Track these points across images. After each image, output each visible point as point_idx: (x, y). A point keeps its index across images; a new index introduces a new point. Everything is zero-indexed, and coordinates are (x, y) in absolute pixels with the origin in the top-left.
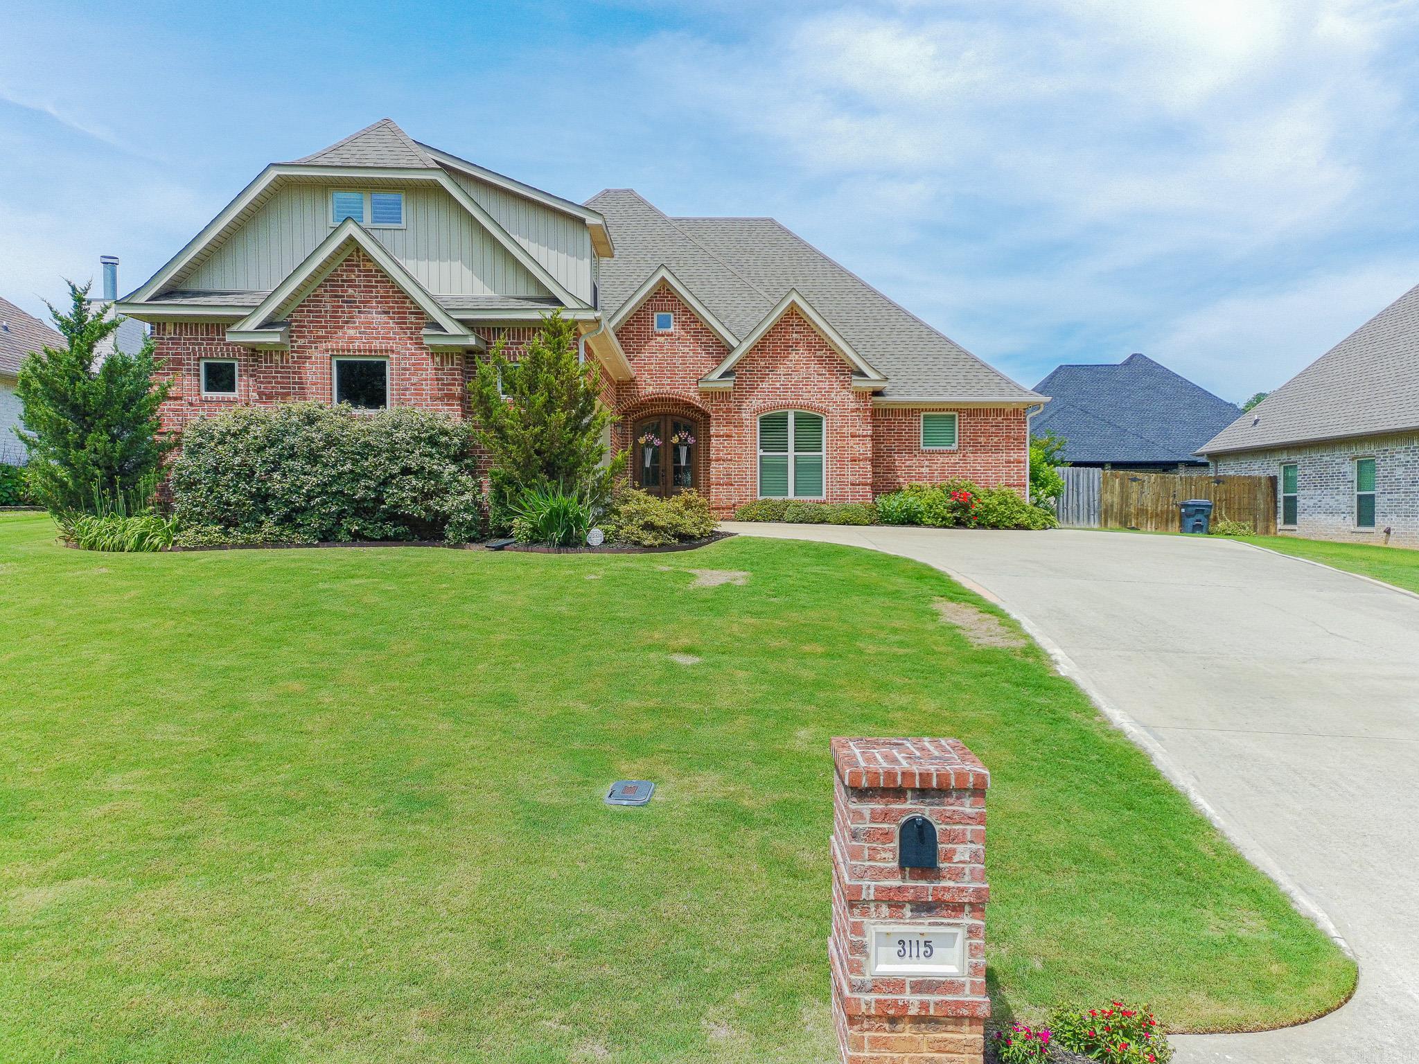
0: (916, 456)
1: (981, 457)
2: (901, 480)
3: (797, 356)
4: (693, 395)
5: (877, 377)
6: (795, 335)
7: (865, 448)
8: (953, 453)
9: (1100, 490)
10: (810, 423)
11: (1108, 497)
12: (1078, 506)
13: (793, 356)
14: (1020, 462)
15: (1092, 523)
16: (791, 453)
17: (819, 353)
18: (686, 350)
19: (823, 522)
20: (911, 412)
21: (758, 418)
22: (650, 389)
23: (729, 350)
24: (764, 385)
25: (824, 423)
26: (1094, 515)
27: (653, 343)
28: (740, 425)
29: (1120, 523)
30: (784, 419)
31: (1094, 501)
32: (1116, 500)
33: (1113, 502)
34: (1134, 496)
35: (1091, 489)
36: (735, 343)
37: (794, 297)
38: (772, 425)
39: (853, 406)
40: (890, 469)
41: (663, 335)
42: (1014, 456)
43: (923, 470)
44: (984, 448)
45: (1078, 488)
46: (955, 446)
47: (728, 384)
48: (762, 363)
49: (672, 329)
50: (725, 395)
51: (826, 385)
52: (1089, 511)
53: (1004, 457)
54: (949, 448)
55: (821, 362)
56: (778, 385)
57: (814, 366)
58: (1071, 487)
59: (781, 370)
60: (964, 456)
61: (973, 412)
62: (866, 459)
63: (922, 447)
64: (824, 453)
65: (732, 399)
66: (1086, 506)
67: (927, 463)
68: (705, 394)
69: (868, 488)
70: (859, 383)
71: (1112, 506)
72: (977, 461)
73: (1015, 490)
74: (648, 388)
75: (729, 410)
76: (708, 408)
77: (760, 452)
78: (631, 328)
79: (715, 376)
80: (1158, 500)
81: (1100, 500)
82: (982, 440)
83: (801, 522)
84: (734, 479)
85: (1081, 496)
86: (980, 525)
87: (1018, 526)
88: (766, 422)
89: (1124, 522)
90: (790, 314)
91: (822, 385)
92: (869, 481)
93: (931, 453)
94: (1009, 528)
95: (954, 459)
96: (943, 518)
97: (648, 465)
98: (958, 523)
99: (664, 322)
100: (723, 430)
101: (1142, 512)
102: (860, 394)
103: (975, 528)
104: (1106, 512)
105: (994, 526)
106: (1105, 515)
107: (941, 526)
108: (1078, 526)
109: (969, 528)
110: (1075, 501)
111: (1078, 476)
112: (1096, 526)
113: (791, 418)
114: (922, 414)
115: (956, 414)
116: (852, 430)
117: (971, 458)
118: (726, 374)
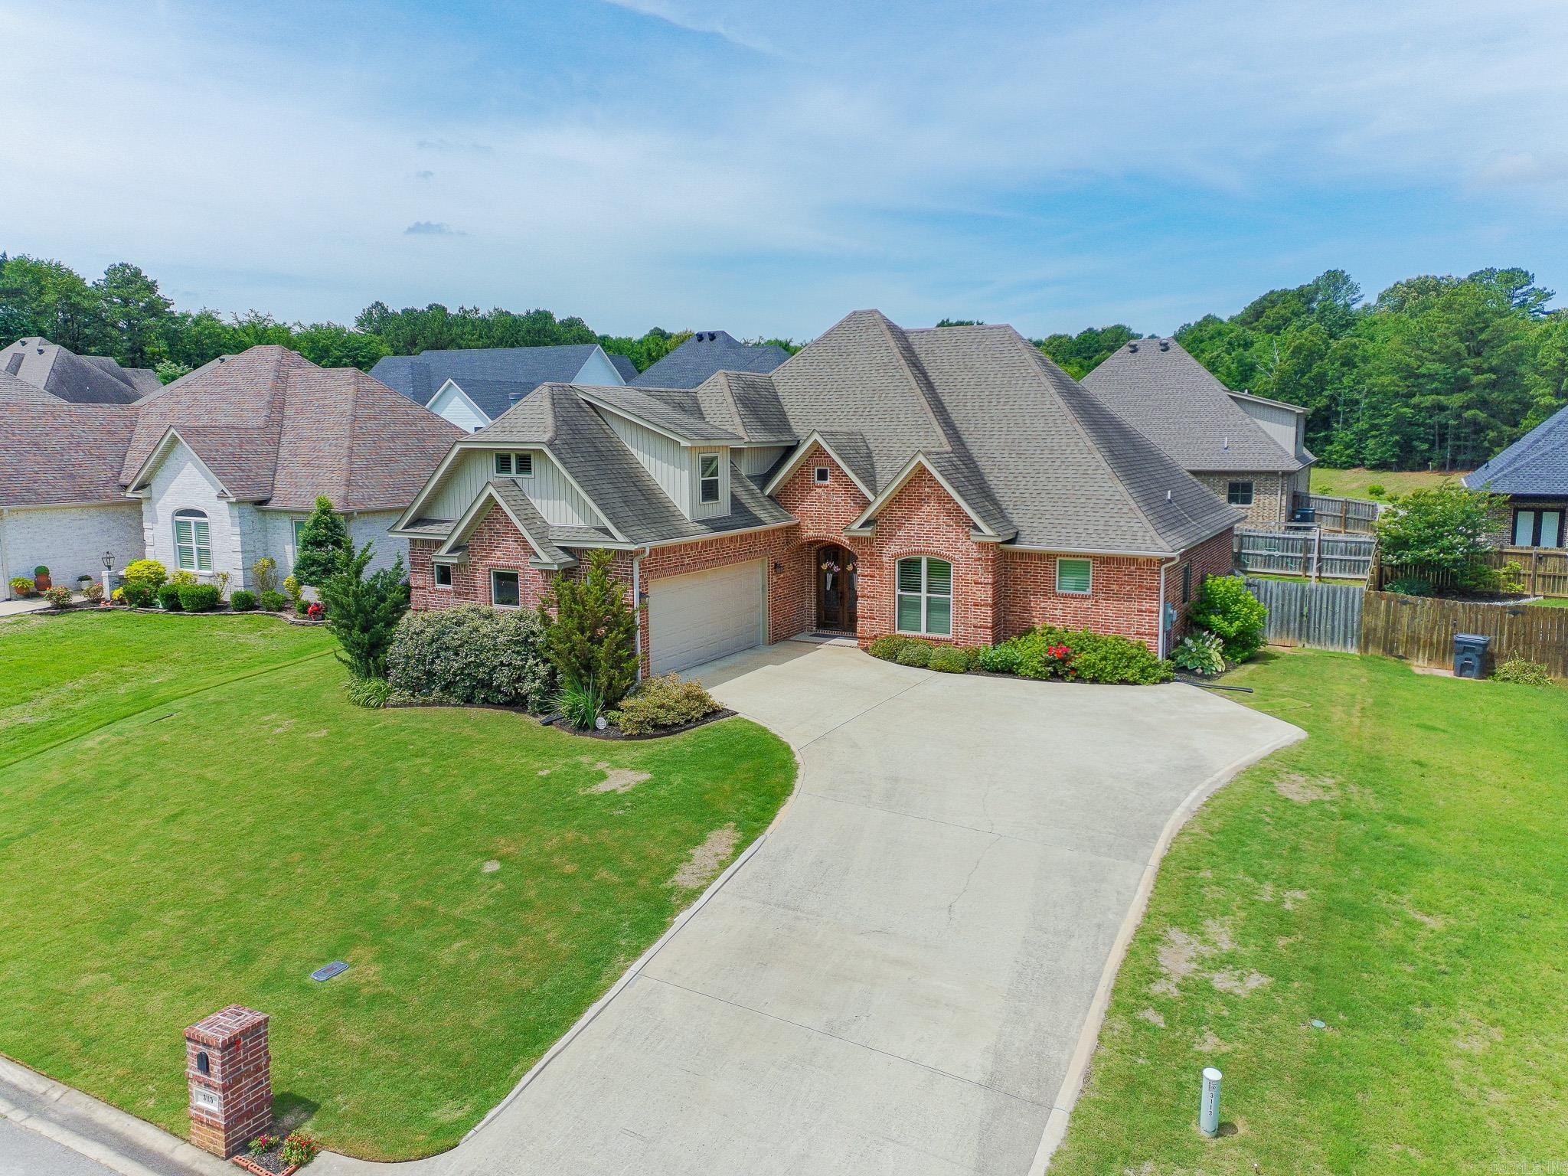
0: (1050, 599)
1: (1114, 604)
2: (1036, 620)
3: (930, 508)
4: (844, 540)
5: (991, 533)
6: (927, 489)
7: (986, 594)
8: (1087, 597)
9: (1360, 611)
10: (940, 568)
11: (1370, 620)
12: (1333, 627)
13: (926, 508)
14: (1153, 612)
15: (1349, 647)
16: (924, 595)
17: (946, 507)
18: (839, 500)
20: (1050, 557)
21: (897, 563)
22: (811, 533)
23: (869, 503)
24: (901, 533)
25: (952, 569)
26: (1352, 638)
27: (813, 493)
28: (880, 567)
29: (1384, 649)
30: (919, 561)
31: (1353, 622)
32: (1381, 623)
33: (1376, 625)
34: (1405, 621)
35: (1350, 610)
36: (871, 497)
37: (921, 458)
38: (908, 568)
39: (976, 555)
40: (1026, 610)
41: (820, 487)
42: (1147, 606)
43: (1057, 612)
44: (1117, 596)
45: (1333, 608)
46: (1089, 591)
47: (867, 533)
48: (898, 514)
49: (827, 482)
50: (868, 541)
51: (953, 535)
52: (1346, 633)
53: (1137, 606)
54: (1082, 593)
55: (949, 514)
56: (913, 533)
57: (943, 518)
58: (1324, 606)
59: (915, 520)
60: (1096, 602)
61: (1106, 560)
62: (987, 605)
63: (1057, 590)
64: (951, 596)
65: (874, 544)
66: (1342, 628)
67: (1060, 606)
68: (853, 539)
69: (989, 631)
70: (975, 536)
71: (1375, 630)
72: (1109, 609)
74: (810, 533)
75: (872, 554)
76: (856, 551)
77: (898, 592)
78: (797, 480)
79: (855, 527)
80: (1433, 628)
81: (1361, 623)
82: (1114, 587)
83: (907, 665)
84: (876, 614)
85: (1337, 616)
86: (1079, 679)
87: (1123, 682)
88: (903, 563)
89: (1389, 649)
90: (922, 470)
91: (950, 535)
92: (989, 625)
93: (1066, 596)
94: (1111, 683)
95: (1087, 604)
96: (1037, 672)
97: (828, 588)
98: (1055, 676)
99: (822, 475)
100: (867, 571)
101: (1413, 640)
102: (983, 546)
103: (1072, 681)
104: (1366, 637)
105: (1094, 680)
106: (1366, 640)
107: (1035, 679)
108: (1331, 650)
109: (1066, 682)
110: (1329, 622)
111: (1334, 594)
112: (1353, 651)
113: (924, 563)
114: (1058, 559)
115: (1091, 560)
116: (975, 578)
117: (1103, 603)
118: (867, 523)
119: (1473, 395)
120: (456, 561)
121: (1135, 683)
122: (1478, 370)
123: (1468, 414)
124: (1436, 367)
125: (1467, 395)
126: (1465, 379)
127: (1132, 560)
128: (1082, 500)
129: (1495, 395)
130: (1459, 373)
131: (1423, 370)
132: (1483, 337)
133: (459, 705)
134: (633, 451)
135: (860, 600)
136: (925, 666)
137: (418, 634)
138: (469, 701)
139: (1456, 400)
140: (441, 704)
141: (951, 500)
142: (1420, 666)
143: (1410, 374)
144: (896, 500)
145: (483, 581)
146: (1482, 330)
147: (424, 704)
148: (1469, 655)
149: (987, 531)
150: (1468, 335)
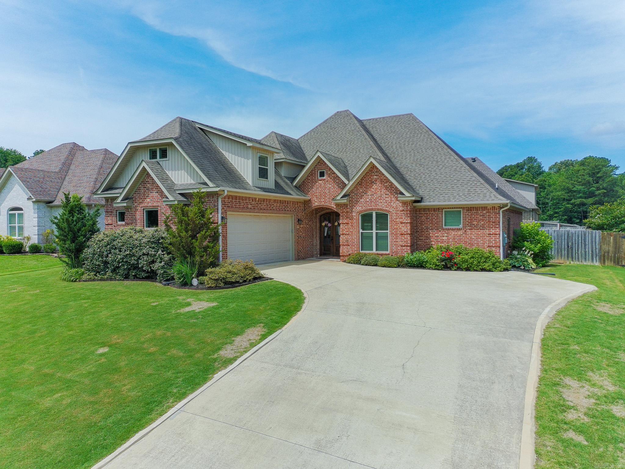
0: (440, 231)
1: (475, 232)
2: (433, 243)
3: (377, 186)
4: (333, 206)
5: (409, 195)
6: (375, 177)
7: (407, 229)
8: (460, 230)
9: (600, 243)
10: (382, 218)
11: (605, 247)
12: (585, 252)
13: (375, 186)
14: (496, 235)
15: (595, 262)
16: (374, 231)
17: (386, 185)
18: (330, 186)
20: (438, 209)
21: (360, 216)
22: (316, 204)
23: (345, 185)
24: (362, 200)
25: (389, 217)
26: (596, 257)
27: (317, 184)
28: (352, 219)
29: (614, 262)
30: (371, 215)
31: (596, 249)
32: (611, 249)
33: (609, 250)
34: (624, 247)
35: (594, 243)
36: (346, 182)
37: (372, 160)
38: (366, 218)
39: (401, 208)
40: (428, 237)
41: (321, 180)
42: (493, 231)
43: (444, 238)
44: (476, 227)
45: (585, 242)
46: (461, 226)
47: (344, 201)
49: (325, 178)
50: (345, 205)
51: (389, 199)
52: (592, 256)
53: (487, 232)
54: (457, 227)
55: (386, 188)
56: (368, 200)
57: (383, 191)
58: (580, 243)
59: (369, 193)
60: (465, 231)
61: (470, 209)
62: (407, 234)
63: (444, 227)
64: (388, 231)
65: (348, 207)
66: (590, 252)
67: (446, 235)
68: (337, 205)
69: (409, 248)
70: (402, 198)
71: (608, 252)
72: (473, 234)
74: (316, 203)
75: (347, 212)
76: (339, 211)
77: (361, 231)
78: (309, 178)
79: (339, 198)
81: (600, 249)
82: (475, 223)
83: (366, 265)
84: (350, 243)
85: (587, 247)
86: (459, 269)
87: (483, 270)
88: (364, 217)
89: (617, 262)
90: (373, 167)
91: (387, 199)
92: (409, 244)
93: (449, 230)
94: (476, 271)
95: (460, 233)
96: (436, 265)
97: (325, 235)
98: (446, 267)
99: (322, 174)
100: (345, 221)
102: (404, 203)
103: (455, 270)
104: (604, 255)
105: (468, 269)
106: (603, 259)
107: (435, 269)
108: (585, 264)
109: (452, 270)
110: (583, 250)
111: (585, 235)
112: (597, 264)
113: (374, 215)
114: (444, 210)
115: (461, 210)
116: (401, 220)
117: (469, 232)
118: (344, 196)
120: (125, 205)
121: (490, 271)
124: (580, 187)
126: (593, 192)
127: (484, 208)
128: (455, 181)
130: (590, 190)
131: (575, 189)
132: (599, 175)
133: (121, 280)
134: (224, 152)
135: (341, 236)
136: (376, 265)
137: (100, 241)
138: (127, 277)
140: (111, 279)
141: (388, 180)
143: (570, 191)
144: (359, 184)
145: (140, 216)
149: (407, 194)
150: (593, 175)
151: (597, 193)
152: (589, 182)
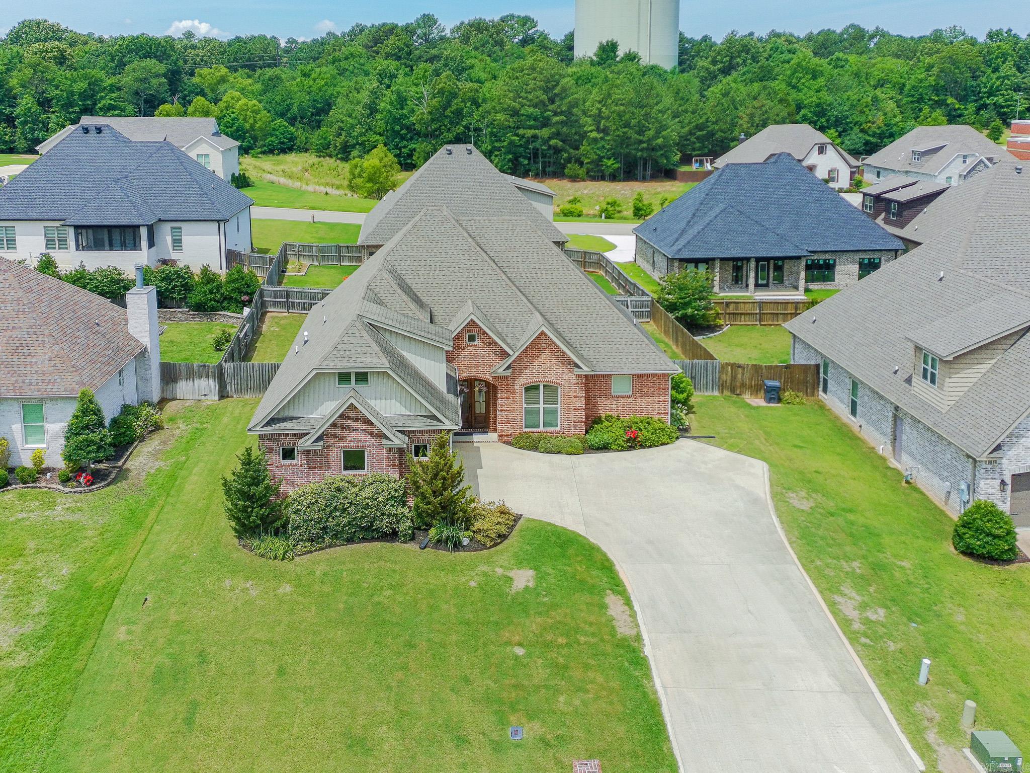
0: (609, 399)
1: (645, 399)
2: (601, 412)
3: (545, 356)
4: (488, 378)
5: (588, 369)
6: (543, 345)
7: (581, 403)
8: (629, 397)
9: (720, 373)
10: (551, 389)
11: (724, 377)
12: (707, 382)
13: (543, 356)
14: (665, 401)
15: (714, 392)
16: (541, 406)
17: (556, 354)
18: (485, 353)
19: (559, 453)
20: (607, 376)
21: (523, 388)
23: (508, 356)
24: (526, 371)
25: (559, 390)
26: (716, 386)
27: (466, 350)
28: (514, 392)
29: (731, 391)
30: (538, 386)
31: (717, 379)
32: (729, 378)
33: (727, 382)
34: (739, 376)
35: (715, 373)
36: (511, 353)
37: (543, 329)
38: (531, 389)
39: (576, 381)
40: (595, 406)
41: (472, 345)
42: (662, 398)
43: (613, 406)
44: (646, 395)
45: (707, 372)
46: (631, 393)
47: (508, 373)
48: (526, 360)
49: (476, 343)
50: (506, 378)
51: (560, 371)
53: (657, 399)
54: (627, 395)
55: (557, 358)
56: (534, 371)
57: (554, 361)
58: (702, 371)
59: (536, 363)
60: (635, 399)
61: (640, 375)
62: (582, 409)
63: (613, 394)
64: (559, 406)
65: (509, 380)
66: (712, 382)
67: (615, 402)
68: (495, 378)
69: (583, 424)
70: (577, 371)
72: (642, 402)
73: (663, 416)
75: (508, 385)
76: (497, 383)
77: (525, 406)
78: (455, 342)
79: (501, 370)
80: (752, 378)
81: (720, 379)
82: (645, 390)
84: (511, 420)
85: (709, 377)
86: (642, 446)
87: (663, 444)
88: (527, 389)
89: (733, 390)
90: (543, 335)
91: (558, 371)
92: (584, 421)
93: (618, 397)
94: (657, 446)
95: (631, 400)
96: (622, 447)
97: (462, 403)
98: (631, 448)
99: (472, 338)
100: (504, 395)
101: (743, 385)
103: (639, 449)
104: (723, 385)
105: (650, 447)
106: (722, 387)
107: (623, 450)
108: (706, 394)
109: (636, 449)
110: (706, 379)
111: (708, 365)
112: (716, 393)
113: (541, 388)
114: (613, 377)
115: (631, 377)
116: (574, 394)
117: (639, 399)
118: (508, 368)
119: (554, 130)
121: (668, 444)
122: (556, 114)
123: (552, 142)
124: (530, 110)
125: (550, 130)
126: (548, 118)
127: (654, 375)
129: (565, 129)
130: (545, 115)
131: (522, 112)
132: (556, 91)
134: (404, 353)
135: (500, 412)
138: (351, 541)
139: (545, 132)
141: (559, 349)
142: (748, 398)
143: (515, 113)
144: (525, 352)
145: (335, 457)
146: (554, 87)
147: (321, 549)
148: (773, 393)
149: (585, 368)
150: (546, 90)
151: (556, 119)
152: (542, 102)
